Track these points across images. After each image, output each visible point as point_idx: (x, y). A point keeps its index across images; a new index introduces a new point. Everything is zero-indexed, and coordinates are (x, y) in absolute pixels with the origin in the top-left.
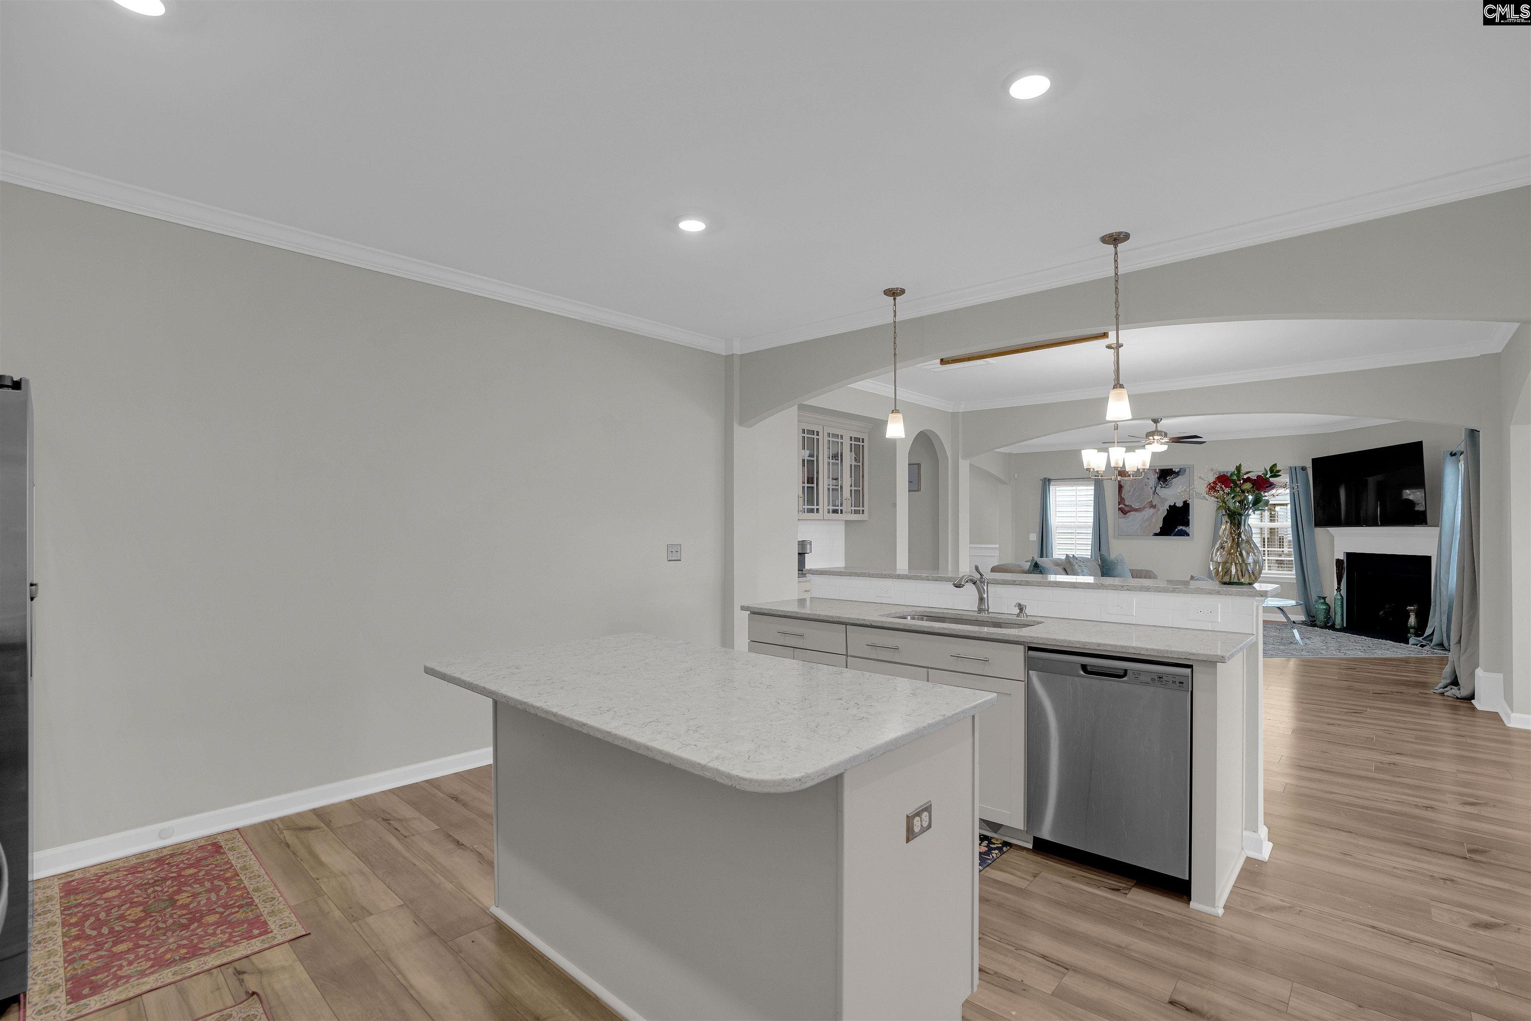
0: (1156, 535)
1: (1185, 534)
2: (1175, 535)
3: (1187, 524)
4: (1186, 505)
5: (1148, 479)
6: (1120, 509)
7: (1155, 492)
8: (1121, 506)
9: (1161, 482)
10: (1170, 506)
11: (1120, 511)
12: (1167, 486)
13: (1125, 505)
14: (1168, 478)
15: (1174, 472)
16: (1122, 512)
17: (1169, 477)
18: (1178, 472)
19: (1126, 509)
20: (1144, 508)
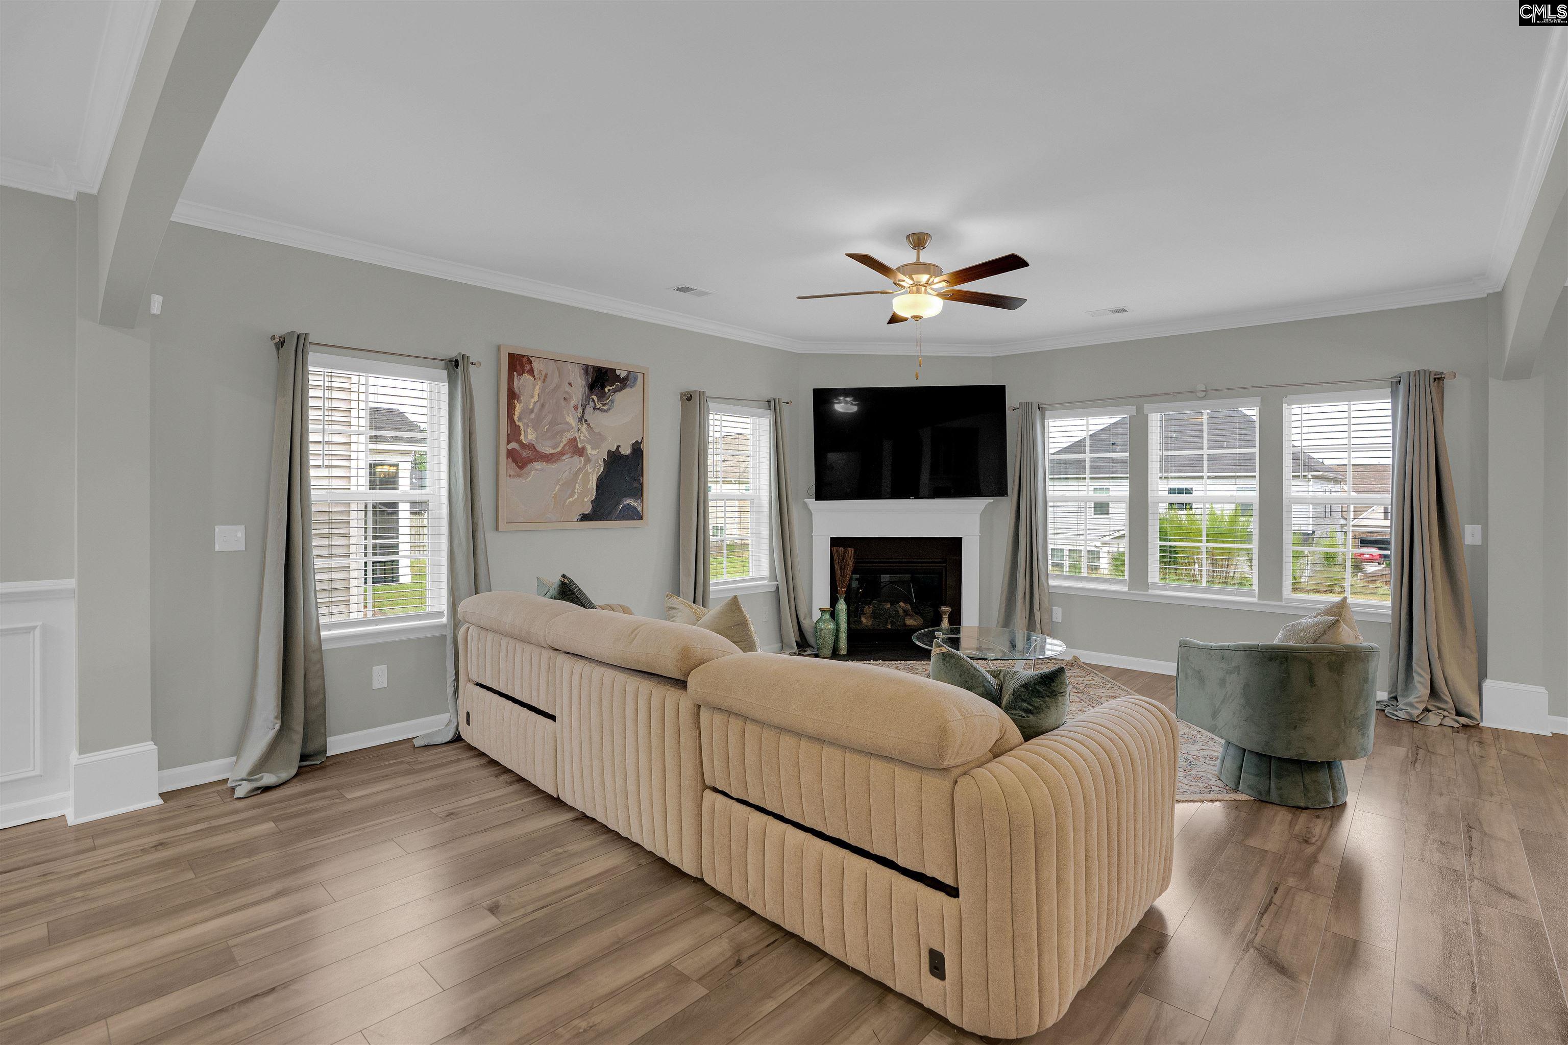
0: (585, 518)
1: (635, 515)
2: (617, 519)
3: (638, 492)
4: (638, 450)
5: (570, 384)
6: (511, 454)
7: (581, 419)
8: (513, 445)
9: (594, 397)
10: (609, 451)
11: (510, 459)
12: (605, 407)
13: (523, 446)
14: (606, 390)
15: (617, 378)
16: (515, 461)
17: (609, 388)
18: (626, 379)
19: (525, 454)
20: (562, 453)
